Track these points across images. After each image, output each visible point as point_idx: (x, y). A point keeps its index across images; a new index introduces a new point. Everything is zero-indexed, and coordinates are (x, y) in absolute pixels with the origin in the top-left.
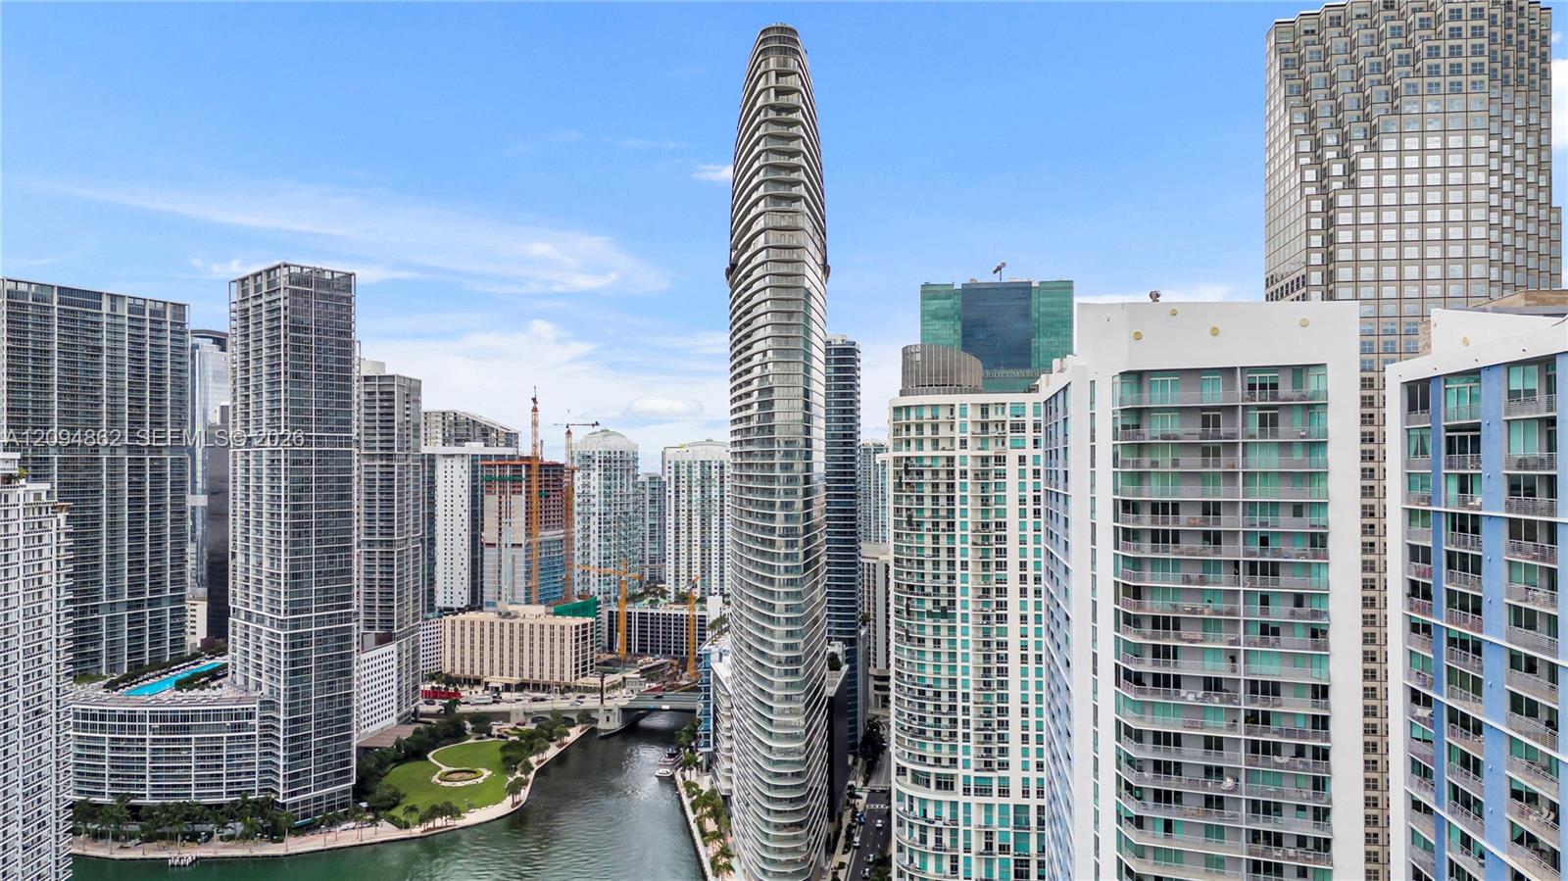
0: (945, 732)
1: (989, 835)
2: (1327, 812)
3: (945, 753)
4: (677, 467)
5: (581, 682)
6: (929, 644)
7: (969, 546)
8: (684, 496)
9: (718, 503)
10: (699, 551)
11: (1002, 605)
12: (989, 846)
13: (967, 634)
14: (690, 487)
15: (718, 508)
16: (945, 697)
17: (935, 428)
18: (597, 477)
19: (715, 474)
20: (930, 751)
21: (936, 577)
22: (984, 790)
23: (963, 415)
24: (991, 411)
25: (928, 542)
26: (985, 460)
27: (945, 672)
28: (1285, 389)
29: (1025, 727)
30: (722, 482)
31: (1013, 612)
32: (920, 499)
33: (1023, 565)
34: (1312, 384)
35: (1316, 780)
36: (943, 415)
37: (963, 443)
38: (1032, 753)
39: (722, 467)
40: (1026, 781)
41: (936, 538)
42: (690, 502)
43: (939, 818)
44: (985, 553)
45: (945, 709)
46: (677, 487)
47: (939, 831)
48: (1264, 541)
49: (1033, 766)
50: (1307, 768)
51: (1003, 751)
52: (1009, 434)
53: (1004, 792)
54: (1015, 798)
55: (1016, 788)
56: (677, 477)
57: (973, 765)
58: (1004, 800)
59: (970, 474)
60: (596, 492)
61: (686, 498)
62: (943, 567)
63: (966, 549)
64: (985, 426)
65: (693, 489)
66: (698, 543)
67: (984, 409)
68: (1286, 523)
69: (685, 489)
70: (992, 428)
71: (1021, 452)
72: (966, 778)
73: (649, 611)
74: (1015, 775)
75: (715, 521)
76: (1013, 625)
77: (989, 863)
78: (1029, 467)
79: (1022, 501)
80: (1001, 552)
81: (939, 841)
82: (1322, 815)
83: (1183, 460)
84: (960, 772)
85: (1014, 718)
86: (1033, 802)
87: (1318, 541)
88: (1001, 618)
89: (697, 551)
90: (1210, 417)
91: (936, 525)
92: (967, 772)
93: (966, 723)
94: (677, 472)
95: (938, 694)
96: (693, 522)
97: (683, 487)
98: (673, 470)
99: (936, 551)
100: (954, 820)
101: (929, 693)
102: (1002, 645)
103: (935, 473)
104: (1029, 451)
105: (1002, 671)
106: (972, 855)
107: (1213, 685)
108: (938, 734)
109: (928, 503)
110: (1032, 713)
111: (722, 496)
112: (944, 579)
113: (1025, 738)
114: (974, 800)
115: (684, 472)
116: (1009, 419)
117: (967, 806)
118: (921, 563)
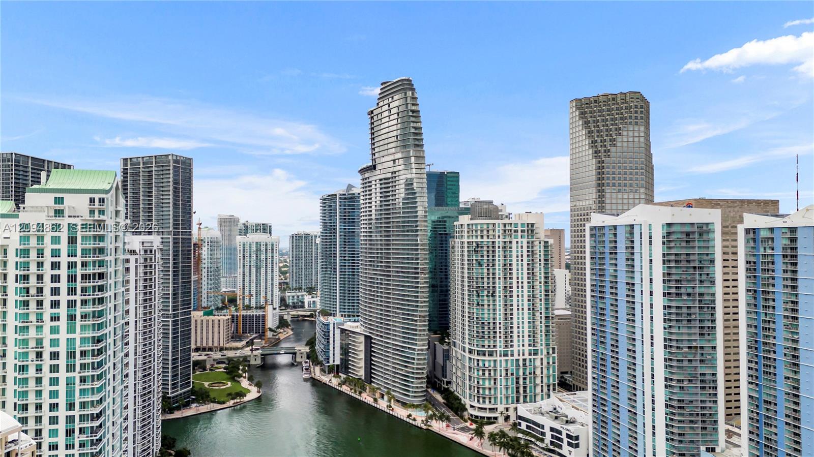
0: (492, 336)
1: (507, 370)
2: (715, 321)
3: (492, 343)
4: (244, 245)
5: (228, 346)
6: (486, 307)
7: (501, 272)
8: (247, 259)
9: (264, 262)
10: (254, 285)
11: (511, 292)
12: (507, 374)
13: (500, 302)
14: (250, 254)
15: (264, 264)
16: (492, 324)
17: (488, 231)
18: (206, 250)
19: (263, 248)
20: (486, 343)
21: (488, 283)
22: (505, 355)
23: (499, 227)
24: (507, 226)
25: (485, 271)
26: (505, 242)
27: (491, 316)
28: (705, 228)
29: (519, 333)
30: (266, 252)
31: (515, 294)
32: (482, 256)
33: (518, 278)
34: (710, 227)
35: (712, 314)
36: (491, 227)
37: (499, 237)
38: (521, 341)
39: (266, 245)
40: (519, 351)
41: (488, 269)
42: (250, 261)
43: (490, 366)
44: (505, 274)
45: (491, 328)
46: (244, 254)
47: (490, 370)
48: (701, 262)
49: (521, 346)
50: (710, 311)
51: (512, 341)
52: (513, 234)
53: (512, 355)
54: (516, 357)
55: (516, 354)
56: (244, 250)
57: (502, 346)
58: (512, 358)
59: (501, 247)
60: (206, 257)
61: (248, 260)
62: (491, 280)
63: (499, 272)
64: (505, 231)
65: (252, 255)
66: (254, 281)
67: (505, 225)
68: (705, 258)
69: (248, 255)
70: (507, 232)
71: (517, 240)
72: (500, 351)
73: (235, 314)
74: (515, 349)
75: (263, 270)
76: (515, 298)
77: (507, 380)
78: (520, 245)
79: (517, 256)
80: (511, 274)
81: (490, 374)
82: (714, 321)
83: (682, 244)
84: (498, 349)
85: (515, 330)
86: (521, 358)
87: (713, 261)
88: (511, 296)
89: (253, 285)
90: (688, 234)
91: (488, 265)
92: (500, 349)
93: (500, 332)
94: (244, 247)
95: (489, 323)
96: (252, 271)
97: (247, 254)
98: (242, 246)
99: (488, 274)
100: (495, 366)
101: (486, 323)
102: (511, 305)
103: (488, 247)
104: (519, 240)
105: (511, 314)
106: (502, 377)
107: (689, 294)
108: (489, 337)
109: (485, 257)
110: (521, 328)
111: (266, 259)
112: (491, 284)
113: (519, 336)
114: (503, 358)
115: (247, 247)
116: (513, 229)
117: (501, 361)
118: (482, 278)
